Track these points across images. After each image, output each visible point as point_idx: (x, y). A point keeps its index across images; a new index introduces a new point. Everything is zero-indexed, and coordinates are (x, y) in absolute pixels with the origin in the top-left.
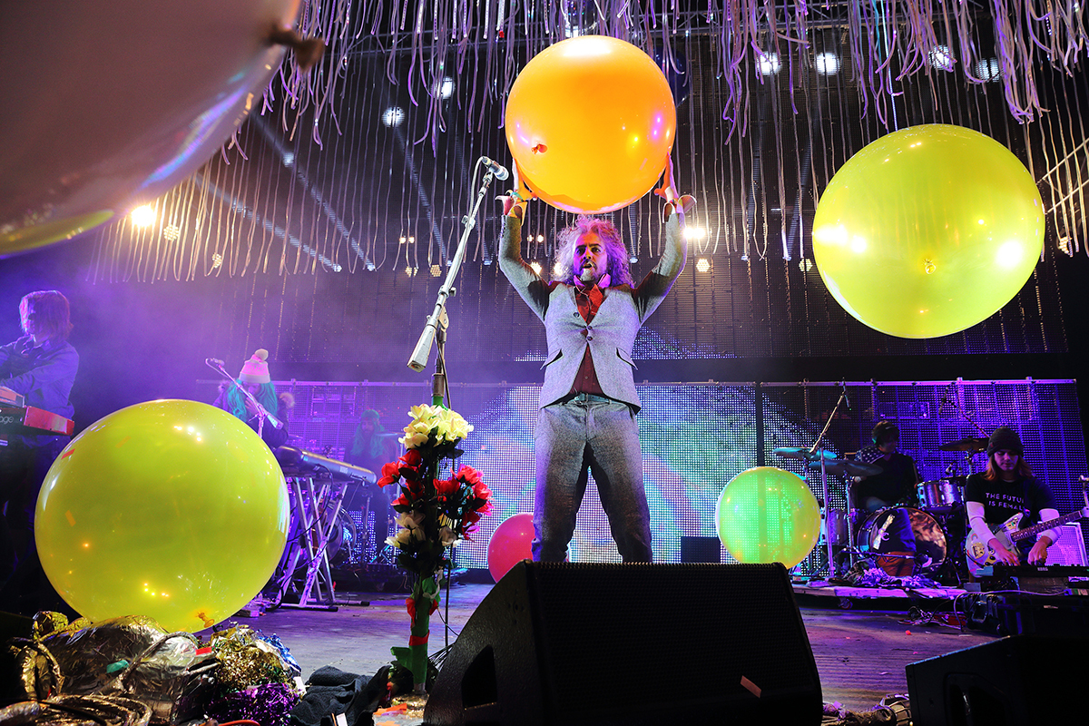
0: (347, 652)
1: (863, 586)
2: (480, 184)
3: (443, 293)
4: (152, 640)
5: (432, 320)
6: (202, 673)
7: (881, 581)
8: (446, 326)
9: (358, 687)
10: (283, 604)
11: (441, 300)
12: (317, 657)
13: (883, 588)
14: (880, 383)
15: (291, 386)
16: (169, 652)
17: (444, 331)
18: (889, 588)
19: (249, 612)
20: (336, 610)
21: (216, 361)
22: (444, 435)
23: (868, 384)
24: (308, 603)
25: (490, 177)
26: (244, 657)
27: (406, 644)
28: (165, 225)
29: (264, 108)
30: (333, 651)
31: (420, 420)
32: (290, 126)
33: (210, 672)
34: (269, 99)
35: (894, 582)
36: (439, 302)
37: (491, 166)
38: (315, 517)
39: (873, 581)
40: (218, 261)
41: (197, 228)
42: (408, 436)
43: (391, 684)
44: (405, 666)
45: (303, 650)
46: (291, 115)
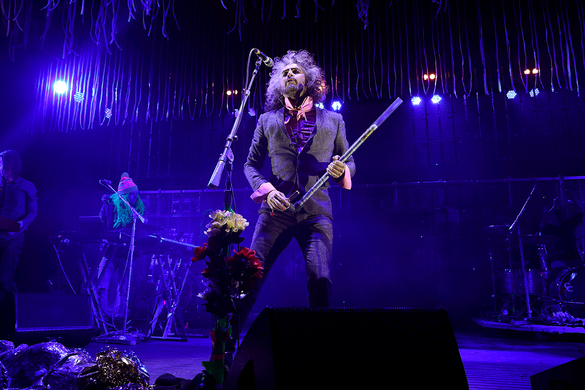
0: (186, 366)
1: (553, 325)
2: (253, 67)
3: (230, 140)
4: (61, 356)
5: (223, 157)
6: (90, 377)
7: (567, 321)
8: (232, 160)
9: (182, 386)
10: (151, 337)
11: (228, 144)
12: (167, 370)
13: (568, 326)
14: (566, 178)
15: (158, 194)
16: (70, 364)
17: (231, 163)
18: (573, 326)
19: (130, 342)
20: (186, 340)
21: (106, 181)
22: (231, 229)
23: (558, 178)
24: (168, 336)
25: (260, 62)
26: (115, 368)
27: (208, 360)
28: (74, 93)
29: (130, 17)
30: (177, 366)
31: (216, 220)
32: (148, 27)
33: (94, 376)
34: (133, 10)
35: (577, 322)
36: (227, 145)
37: (260, 55)
38: (171, 280)
39: (561, 321)
40: (108, 113)
41: (93, 95)
42: (209, 230)
43: (202, 384)
44: (210, 373)
45: (159, 365)
46: (148, 19)
